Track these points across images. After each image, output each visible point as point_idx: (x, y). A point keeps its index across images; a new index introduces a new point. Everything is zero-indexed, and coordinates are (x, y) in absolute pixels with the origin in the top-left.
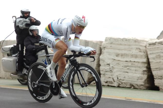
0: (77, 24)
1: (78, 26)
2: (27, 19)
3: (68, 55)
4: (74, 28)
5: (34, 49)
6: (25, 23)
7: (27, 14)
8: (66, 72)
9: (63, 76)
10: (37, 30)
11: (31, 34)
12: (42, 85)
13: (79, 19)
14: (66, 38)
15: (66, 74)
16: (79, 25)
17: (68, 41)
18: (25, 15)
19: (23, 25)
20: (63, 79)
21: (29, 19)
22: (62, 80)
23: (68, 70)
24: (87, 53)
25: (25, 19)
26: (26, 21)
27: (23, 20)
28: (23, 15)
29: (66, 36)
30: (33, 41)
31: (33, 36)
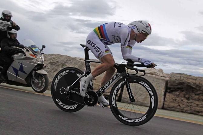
0: (143, 31)
1: (143, 33)
2: (9, 22)
3: (117, 64)
4: (136, 35)
5: (11, 51)
6: (7, 26)
7: (9, 18)
8: (111, 83)
9: (104, 86)
10: (16, 34)
11: (9, 36)
12: (74, 93)
13: (146, 26)
14: (124, 44)
15: (109, 84)
16: (145, 32)
17: (126, 48)
18: (7, 18)
19: (5, 27)
20: (104, 90)
21: (10, 23)
22: (102, 90)
23: (113, 80)
24: (149, 64)
25: (7, 22)
26: (8, 24)
27: (5, 23)
28: (4, 18)
29: (125, 41)
30: (10, 43)
31: (11, 39)
